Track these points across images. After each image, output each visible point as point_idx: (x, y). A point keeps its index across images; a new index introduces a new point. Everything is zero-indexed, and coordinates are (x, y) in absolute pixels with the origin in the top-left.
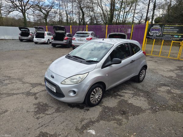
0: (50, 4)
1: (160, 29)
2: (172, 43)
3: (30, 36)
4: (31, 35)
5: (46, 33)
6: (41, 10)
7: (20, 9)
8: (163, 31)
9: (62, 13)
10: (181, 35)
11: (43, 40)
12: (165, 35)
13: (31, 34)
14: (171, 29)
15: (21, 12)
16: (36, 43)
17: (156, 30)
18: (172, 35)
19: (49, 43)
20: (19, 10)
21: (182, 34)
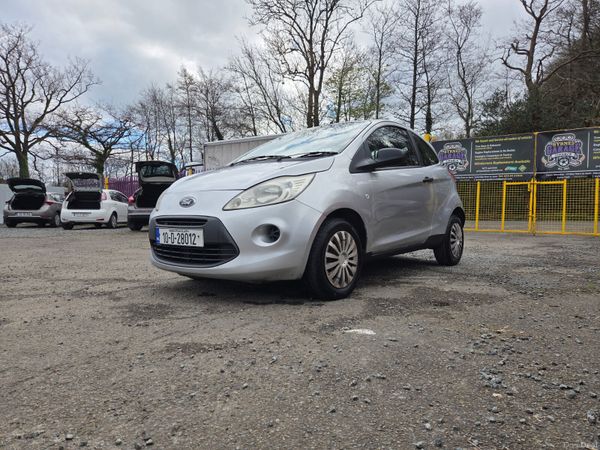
0: (118, 125)
1: (464, 152)
2: (505, 188)
3: (45, 208)
4: (50, 203)
5: (106, 192)
6: (85, 140)
7: (11, 143)
8: (473, 158)
9: (156, 150)
10: (524, 164)
11: (93, 215)
12: (480, 167)
13: (48, 201)
14: (494, 149)
15: (11, 150)
16: (69, 226)
17: (453, 155)
18: (499, 166)
19: (114, 224)
20: (8, 145)
21: (526, 162)
